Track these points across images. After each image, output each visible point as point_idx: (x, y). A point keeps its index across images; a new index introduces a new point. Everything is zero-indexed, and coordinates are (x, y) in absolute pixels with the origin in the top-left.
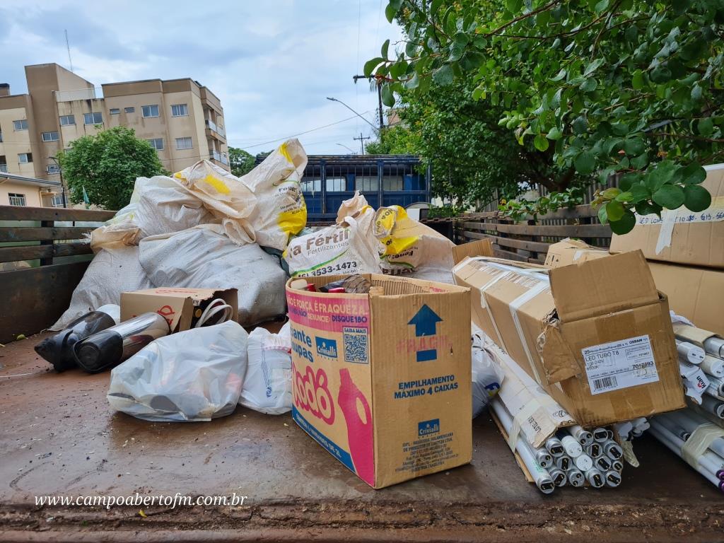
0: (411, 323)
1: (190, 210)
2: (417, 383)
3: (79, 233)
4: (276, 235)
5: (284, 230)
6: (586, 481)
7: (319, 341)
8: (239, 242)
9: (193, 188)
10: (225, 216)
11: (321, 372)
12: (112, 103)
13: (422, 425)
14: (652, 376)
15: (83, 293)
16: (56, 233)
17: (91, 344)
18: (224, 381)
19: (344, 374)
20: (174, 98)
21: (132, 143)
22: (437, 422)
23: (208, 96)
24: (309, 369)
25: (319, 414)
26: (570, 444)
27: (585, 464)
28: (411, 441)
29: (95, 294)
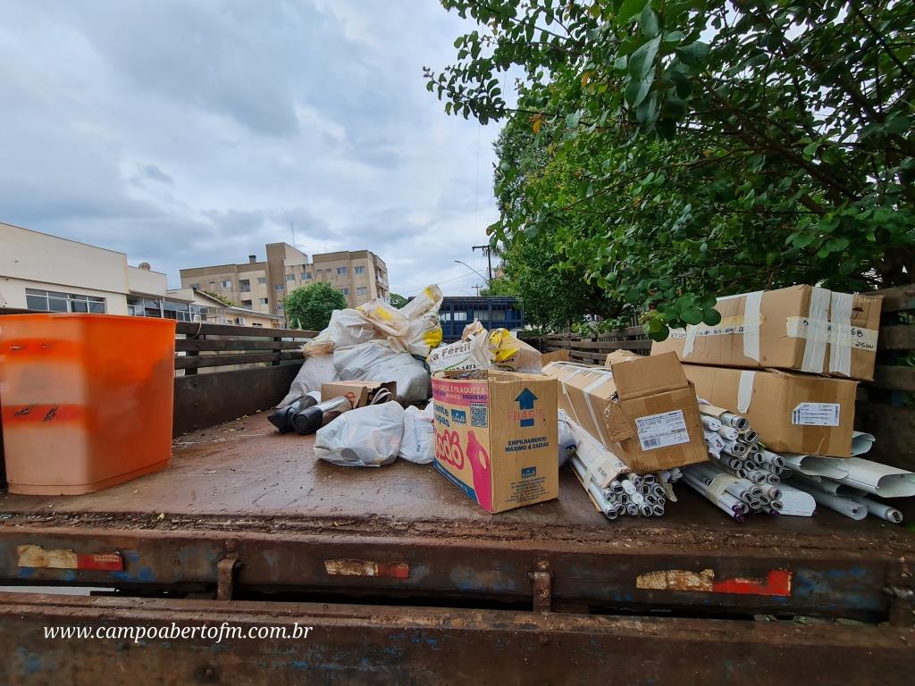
0: (517, 400)
1: (367, 330)
2: (521, 442)
3: (297, 345)
4: (422, 347)
5: (428, 343)
6: (640, 511)
7: (454, 412)
8: (398, 352)
9: (369, 316)
10: (389, 334)
11: (455, 433)
12: (318, 266)
13: (524, 471)
14: (685, 438)
15: (298, 384)
16: (283, 345)
17: (303, 415)
18: (388, 441)
19: (471, 435)
20: (356, 262)
21: (329, 291)
22: (534, 468)
23: (378, 260)
24: (446, 432)
25: (452, 463)
26: (627, 485)
27: (638, 499)
28: (516, 481)
29: (305, 384)
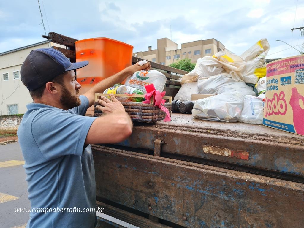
1: (217, 68)
3: (178, 78)
5: (257, 76)
7: (282, 79)
8: (236, 80)
9: (219, 60)
10: (232, 70)
11: (282, 93)
12: (184, 50)
16: (171, 76)
17: (184, 104)
18: (234, 109)
19: (294, 90)
24: (276, 94)
25: (278, 113)
